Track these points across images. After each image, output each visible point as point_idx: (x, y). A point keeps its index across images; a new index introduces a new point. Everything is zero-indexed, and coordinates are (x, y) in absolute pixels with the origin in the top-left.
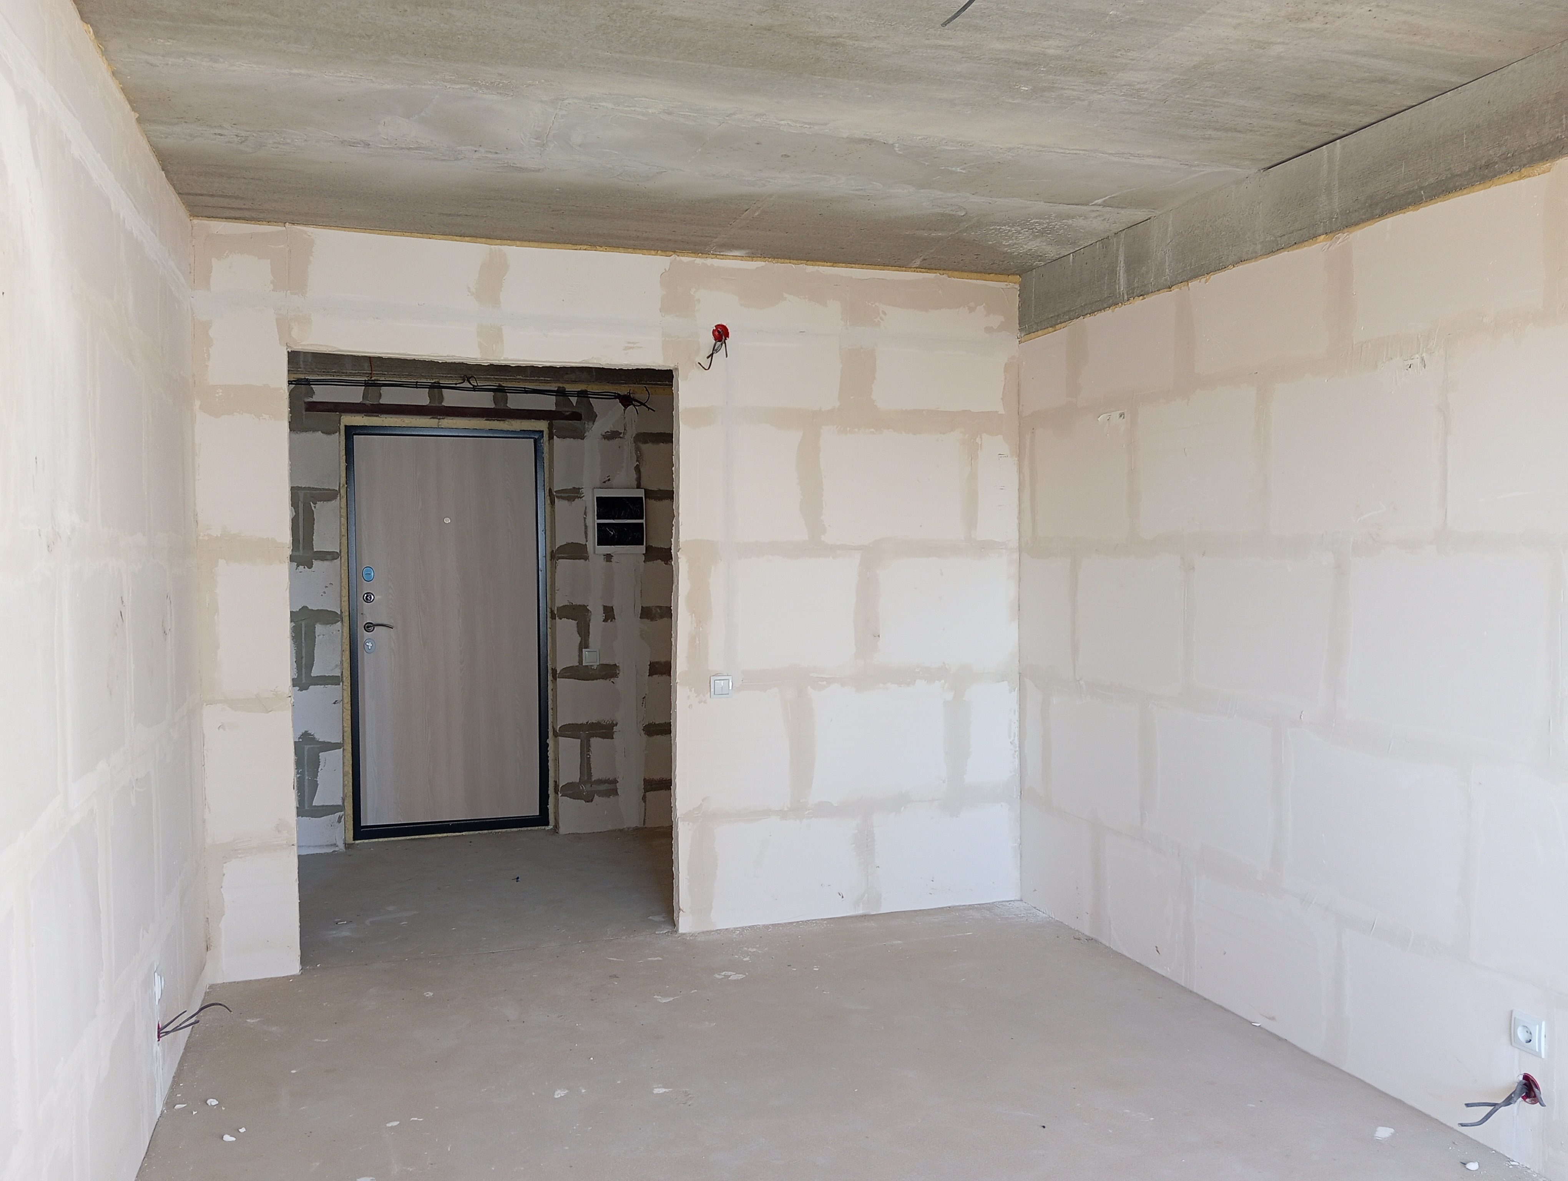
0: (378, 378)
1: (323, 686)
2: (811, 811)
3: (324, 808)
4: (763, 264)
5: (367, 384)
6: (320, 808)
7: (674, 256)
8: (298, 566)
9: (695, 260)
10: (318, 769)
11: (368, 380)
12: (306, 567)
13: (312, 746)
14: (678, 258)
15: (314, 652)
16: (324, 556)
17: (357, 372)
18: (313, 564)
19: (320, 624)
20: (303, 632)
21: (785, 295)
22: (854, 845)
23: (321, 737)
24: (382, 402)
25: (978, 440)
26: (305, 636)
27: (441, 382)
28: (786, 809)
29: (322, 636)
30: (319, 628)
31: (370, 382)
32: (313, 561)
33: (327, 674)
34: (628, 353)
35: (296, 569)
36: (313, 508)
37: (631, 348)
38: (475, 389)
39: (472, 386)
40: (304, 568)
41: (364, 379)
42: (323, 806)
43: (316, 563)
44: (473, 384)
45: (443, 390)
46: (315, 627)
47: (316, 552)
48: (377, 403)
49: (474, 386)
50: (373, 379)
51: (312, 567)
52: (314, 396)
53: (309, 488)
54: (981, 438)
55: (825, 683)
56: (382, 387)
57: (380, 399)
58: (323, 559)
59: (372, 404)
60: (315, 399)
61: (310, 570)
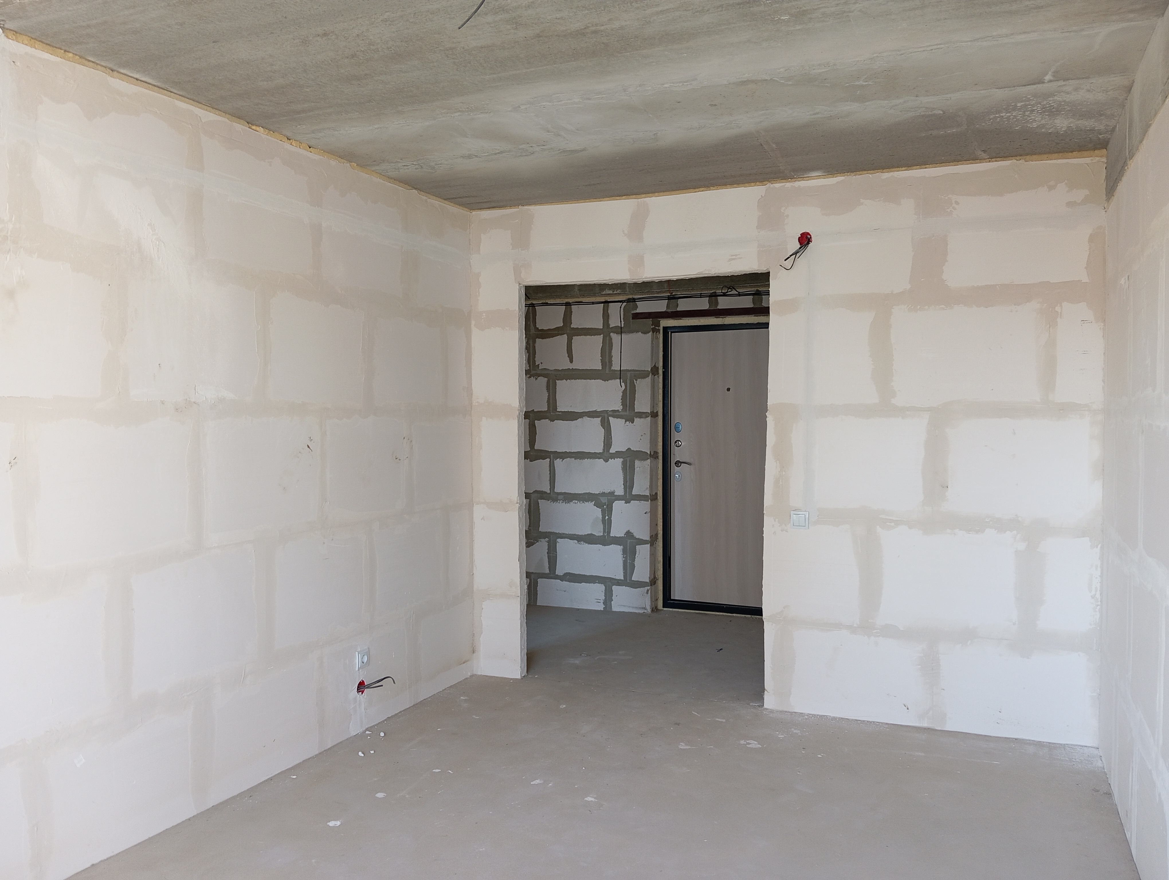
0: (677, 293)
1: (639, 501)
2: (878, 630)
3: (639, 583)
4: (843, 178)
5: (669, 298)
6: (636, 582)
7: (769, 185)
8: (626, 422)
9: (785, 185)
10: (635, 556)
11: (670, 295)
12: (630, 422)
13: (632, 541)
14: (772, 186)
15: (634, 479)
16: (641, 415)
17: (660, 290)
18: (634, 420)
19: (637, 460)
20: (628, 465)
21: (862, 200)
22: (920, 666)
23: (637, 535)
24: (678, 309)
25: (1058, 309)
26: (629, 467)
27: (717, 292)
28: (855, 625)
29: (639, 468)
30: (637, 463)
31: (671, 296)
32: (635, 418)
33: (642, 493)
34: (731, 263)
35: (625, 424)
36: (635, 383)
37: (734, 259)
38: (739, 295)
39: (738, 293)
40: (629, 423)
41: (667, 295)
42: (638, 581)
43: (636, 420)
44: (738, 291)
45: (718, 297)
46: (635, 462)
47: (636, 412)
48: (676, 310)
49: (739, 292)
50: (673, 294)
51: (634, 422)
52: (637, 309)
53: (633, 370)
54: (1061, 306)
55: (893, 524)
56: (679, 300)
57: (677, 307)
58: (641, 417)
59: (672, 312)
60: (638, 311)
61: (633, 424)
